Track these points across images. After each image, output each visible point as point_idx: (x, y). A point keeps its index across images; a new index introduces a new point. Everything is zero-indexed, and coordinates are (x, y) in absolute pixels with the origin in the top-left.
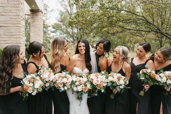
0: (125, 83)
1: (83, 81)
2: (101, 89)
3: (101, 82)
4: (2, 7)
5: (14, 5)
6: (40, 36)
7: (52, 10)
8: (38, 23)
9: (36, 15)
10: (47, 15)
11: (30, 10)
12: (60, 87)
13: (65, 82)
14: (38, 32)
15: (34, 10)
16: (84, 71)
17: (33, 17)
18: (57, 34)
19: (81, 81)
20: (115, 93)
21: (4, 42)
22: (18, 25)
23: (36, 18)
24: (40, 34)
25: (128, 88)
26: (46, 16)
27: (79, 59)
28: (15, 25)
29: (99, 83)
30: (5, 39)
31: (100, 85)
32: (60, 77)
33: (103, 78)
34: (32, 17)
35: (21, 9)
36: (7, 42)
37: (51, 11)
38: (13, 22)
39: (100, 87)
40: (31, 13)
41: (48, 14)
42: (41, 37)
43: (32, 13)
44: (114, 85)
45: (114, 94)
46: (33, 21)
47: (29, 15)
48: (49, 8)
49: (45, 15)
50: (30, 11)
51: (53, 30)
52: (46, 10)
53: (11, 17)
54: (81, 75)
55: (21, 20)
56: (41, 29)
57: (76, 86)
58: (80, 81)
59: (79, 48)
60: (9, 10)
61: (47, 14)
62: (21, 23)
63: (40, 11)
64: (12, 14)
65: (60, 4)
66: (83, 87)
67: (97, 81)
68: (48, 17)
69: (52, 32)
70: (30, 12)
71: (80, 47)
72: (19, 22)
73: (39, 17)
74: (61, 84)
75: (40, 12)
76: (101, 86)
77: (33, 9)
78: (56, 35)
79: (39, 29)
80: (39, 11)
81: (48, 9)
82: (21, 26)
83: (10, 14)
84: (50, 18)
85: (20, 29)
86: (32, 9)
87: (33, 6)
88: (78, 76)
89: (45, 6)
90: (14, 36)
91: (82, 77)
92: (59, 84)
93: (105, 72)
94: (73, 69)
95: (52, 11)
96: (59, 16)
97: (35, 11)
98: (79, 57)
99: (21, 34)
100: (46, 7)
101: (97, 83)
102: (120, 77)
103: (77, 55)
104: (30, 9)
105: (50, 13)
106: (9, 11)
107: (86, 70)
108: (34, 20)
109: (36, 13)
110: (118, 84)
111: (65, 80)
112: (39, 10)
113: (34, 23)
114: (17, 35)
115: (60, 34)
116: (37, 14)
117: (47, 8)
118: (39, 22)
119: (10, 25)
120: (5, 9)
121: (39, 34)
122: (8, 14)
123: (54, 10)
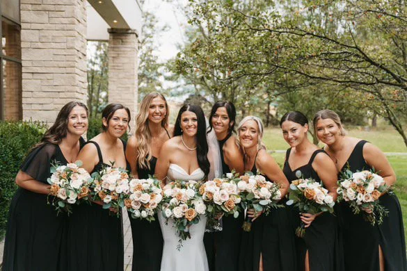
0: (273, 195)
1: (186, 196)
2: (231, 210)
3: (230, 196)
4: (37, 31)
5: (62, 26)
6: (131, 89)
7: (165, 27)
8: (126, 60)
9: (122, 42)
10: (151, 39)
11: (108, 29)
12: (134, 210)
13: (146, 202)
14: (126, 80)
15: (117, 29)
16: (192, 174)
17: (115, 46)
18: (179, 84)
19: (183, 196)
20: (252, 218)
21: (40, 107)
22: (69, 70)
23: (123, 48)
24: (130, 86)
25: (279, 206)
26: (151, 42)
27: (181, 147)
28: (63, 70)
29: (227, 198)
30: (42, 101)
31: (229, 202)
32: (139, 187)
33: (232, 187)
34: (113, 46)
35: (76, 34)
36: (45, 107)
37: (163, 30)
38: (61, 64)
39: (229, 207)
40: (111, 37)
41: (155, 35)
42: (133, 93)
43: (114, 36)
44: (249, 198)
45: (250, 221)
46: (114, 56)
47: (106, 41)
48: (157, 22)
49: (148, 39)
50: (110, 33)
51: (170, 74)
52: (151, 26)
53: (55, 52)
54: (184, 183)
55: (77, 59)
56: (133, 75)
57: (172, 208)
58: (180, 195)
59: (184, 124)
60: (50, 37)
61: (152, 37)
62: (76, 64)
63: (131, 33)
64: (58, 46)
65: (184, 12)
66: (184, 208)
67: (222, 195)
68: (155, 44)
69: (167, 79)
70: (108, 34)
71: (186, 120)
72: (72, 64)
73: (129, 46)
74: (137, 202)
75: (132, 35)
76: (233, 205)
77: (115, 27)
78: (178, 87)
79: (127, 74)
80: (130, 31)
81: (156, 25)
82: (77, 71)
83: (54, 45)
84: (160, 45)
85: (74, 78)
86: (112, 29)
87: (115, 21)
88: (178, 187)
89: (149, 17)
90: (62, 95)
91: (186, 188)
92: (132, 202)
93: (234, 174)
94: (168, 168)
95: (166, 29)
96: (186, 39)
97: (119, 33)
98: (180, 142)
99: (77, 89)
100: (150, 20)
101: (223, 200)
102: (261, 183)
103: (177, 138)
104: (110, 27)
105: (161, 34)
106: (52, 39)
107: (198, 173)
108: (118, 54)
109: (124, 37)
110: (257, 197)
111: (146, 198)
112: (130, 29)
113: (116, 61)
114: (68, 92)
115: (185, 85)
116: (124, 40)
117: (152, 23)
118: (129, 58)
119: (52, 70)
120: (43, 34)
121: (127, 86)
122: (48, 45)
123: (170, 28)
